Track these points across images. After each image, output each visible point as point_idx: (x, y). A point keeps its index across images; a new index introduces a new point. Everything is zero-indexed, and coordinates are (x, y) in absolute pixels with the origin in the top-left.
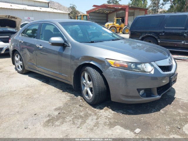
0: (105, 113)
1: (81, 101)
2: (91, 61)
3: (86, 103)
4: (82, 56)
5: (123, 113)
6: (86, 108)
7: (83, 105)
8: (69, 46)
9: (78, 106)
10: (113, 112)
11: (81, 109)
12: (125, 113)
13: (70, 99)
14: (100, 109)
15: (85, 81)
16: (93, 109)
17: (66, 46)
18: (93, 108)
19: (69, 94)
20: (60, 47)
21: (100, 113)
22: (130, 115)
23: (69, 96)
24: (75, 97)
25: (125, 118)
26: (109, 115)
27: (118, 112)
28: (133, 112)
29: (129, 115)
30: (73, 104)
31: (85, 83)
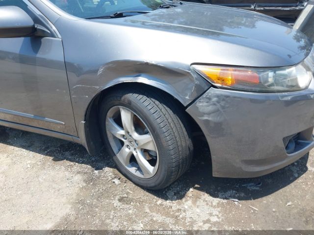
0: (198, 210)
1: (117, 181)
2: (139, 76)
3: (134, 185)
4: (107, 64)
5: (240, 199)
6: (141, 202)
7: (130, 196)
8: (52, 35)
9: (116, 203)
10: (216, 201)
11: (130, 212)
12: (242, 195)
13: (85, 181)
14: (178, 198)
15: (122, 132)
16: (161, 205)
17: (44, 34)
18: (160, 201)
19: (77, 167)
20: (22, 39)
21: (185, 211)
22: (257, 198)
23: (79, 173)
24: (96, 172)
25: (254, 212)
26: (211, 214)
27: (226, 198)
28: (258, 188)
29: (254, 199)
30: (99, 197)
31: (123, 136)
